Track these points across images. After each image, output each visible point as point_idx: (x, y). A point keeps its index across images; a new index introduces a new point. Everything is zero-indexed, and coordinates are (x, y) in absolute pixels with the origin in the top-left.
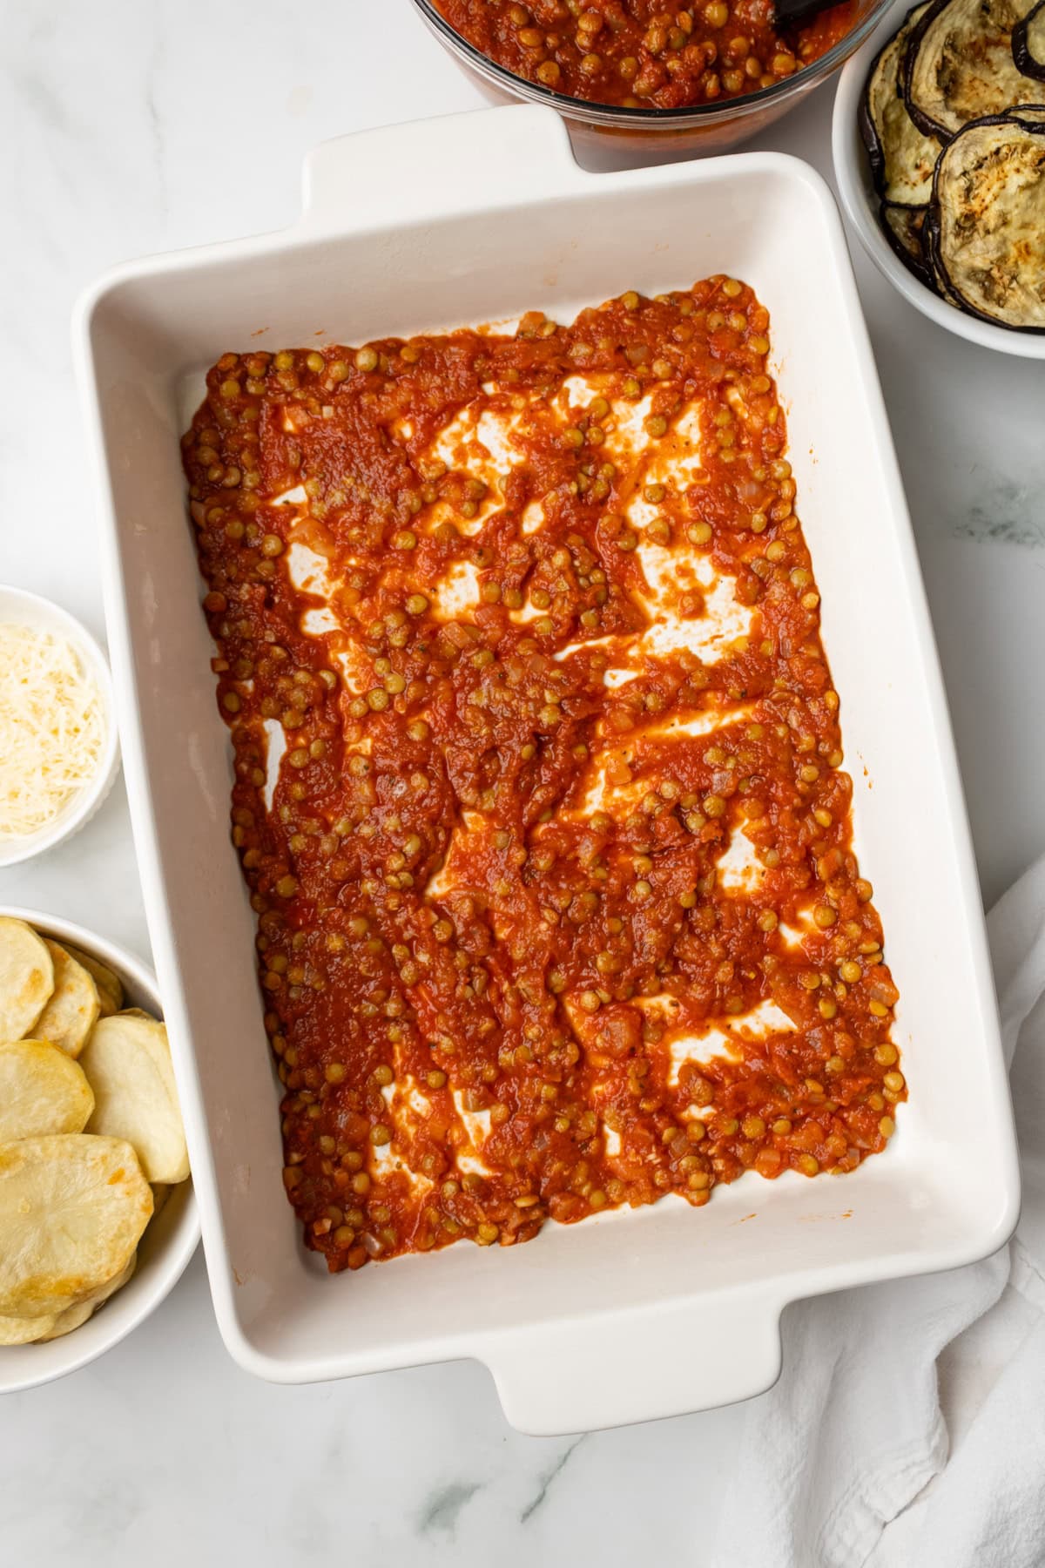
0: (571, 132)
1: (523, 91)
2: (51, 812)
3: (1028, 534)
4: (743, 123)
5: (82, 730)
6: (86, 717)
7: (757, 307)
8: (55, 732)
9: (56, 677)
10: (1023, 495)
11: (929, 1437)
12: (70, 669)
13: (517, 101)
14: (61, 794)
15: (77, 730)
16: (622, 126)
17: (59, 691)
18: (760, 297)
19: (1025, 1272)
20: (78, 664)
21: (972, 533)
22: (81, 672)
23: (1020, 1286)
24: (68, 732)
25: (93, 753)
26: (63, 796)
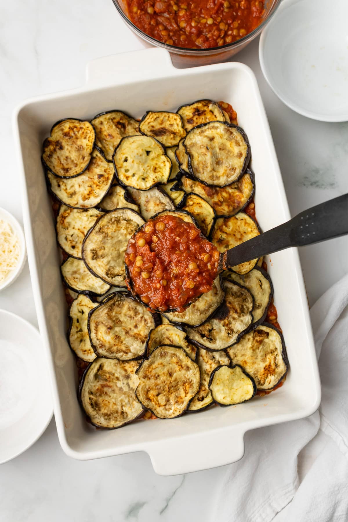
0: (172, 57)
1: (156, 43)
2: (2, 278)
3: (323, 185)
4: (227, 53)
5: (13, 251)
6: (14, 247)
7: (233, 111)
8: (4, 252)
9: (4, 234)
10: (321, 172)
11: (294, 483)
12: (8, 230)
13: (155, 47)
14: (6, 272)
15: (11, 251)
16: (188, 54)
17: (5, 238)
18: (234, 108)
19: (325, 424)
20: (11, 230)
21: (304, 185)
22: (12, 232)
23: (323, 430)
24: (8, 252)
25: (16, 259)
26: (7, 273)
